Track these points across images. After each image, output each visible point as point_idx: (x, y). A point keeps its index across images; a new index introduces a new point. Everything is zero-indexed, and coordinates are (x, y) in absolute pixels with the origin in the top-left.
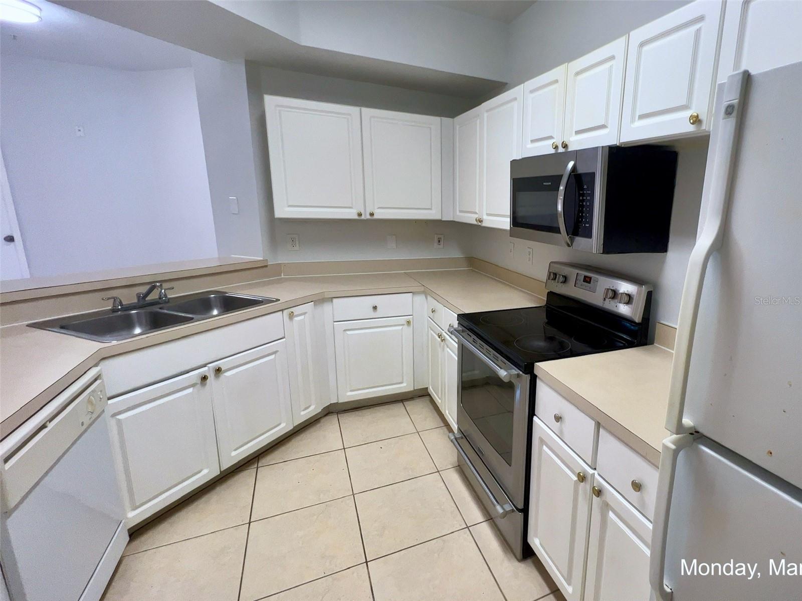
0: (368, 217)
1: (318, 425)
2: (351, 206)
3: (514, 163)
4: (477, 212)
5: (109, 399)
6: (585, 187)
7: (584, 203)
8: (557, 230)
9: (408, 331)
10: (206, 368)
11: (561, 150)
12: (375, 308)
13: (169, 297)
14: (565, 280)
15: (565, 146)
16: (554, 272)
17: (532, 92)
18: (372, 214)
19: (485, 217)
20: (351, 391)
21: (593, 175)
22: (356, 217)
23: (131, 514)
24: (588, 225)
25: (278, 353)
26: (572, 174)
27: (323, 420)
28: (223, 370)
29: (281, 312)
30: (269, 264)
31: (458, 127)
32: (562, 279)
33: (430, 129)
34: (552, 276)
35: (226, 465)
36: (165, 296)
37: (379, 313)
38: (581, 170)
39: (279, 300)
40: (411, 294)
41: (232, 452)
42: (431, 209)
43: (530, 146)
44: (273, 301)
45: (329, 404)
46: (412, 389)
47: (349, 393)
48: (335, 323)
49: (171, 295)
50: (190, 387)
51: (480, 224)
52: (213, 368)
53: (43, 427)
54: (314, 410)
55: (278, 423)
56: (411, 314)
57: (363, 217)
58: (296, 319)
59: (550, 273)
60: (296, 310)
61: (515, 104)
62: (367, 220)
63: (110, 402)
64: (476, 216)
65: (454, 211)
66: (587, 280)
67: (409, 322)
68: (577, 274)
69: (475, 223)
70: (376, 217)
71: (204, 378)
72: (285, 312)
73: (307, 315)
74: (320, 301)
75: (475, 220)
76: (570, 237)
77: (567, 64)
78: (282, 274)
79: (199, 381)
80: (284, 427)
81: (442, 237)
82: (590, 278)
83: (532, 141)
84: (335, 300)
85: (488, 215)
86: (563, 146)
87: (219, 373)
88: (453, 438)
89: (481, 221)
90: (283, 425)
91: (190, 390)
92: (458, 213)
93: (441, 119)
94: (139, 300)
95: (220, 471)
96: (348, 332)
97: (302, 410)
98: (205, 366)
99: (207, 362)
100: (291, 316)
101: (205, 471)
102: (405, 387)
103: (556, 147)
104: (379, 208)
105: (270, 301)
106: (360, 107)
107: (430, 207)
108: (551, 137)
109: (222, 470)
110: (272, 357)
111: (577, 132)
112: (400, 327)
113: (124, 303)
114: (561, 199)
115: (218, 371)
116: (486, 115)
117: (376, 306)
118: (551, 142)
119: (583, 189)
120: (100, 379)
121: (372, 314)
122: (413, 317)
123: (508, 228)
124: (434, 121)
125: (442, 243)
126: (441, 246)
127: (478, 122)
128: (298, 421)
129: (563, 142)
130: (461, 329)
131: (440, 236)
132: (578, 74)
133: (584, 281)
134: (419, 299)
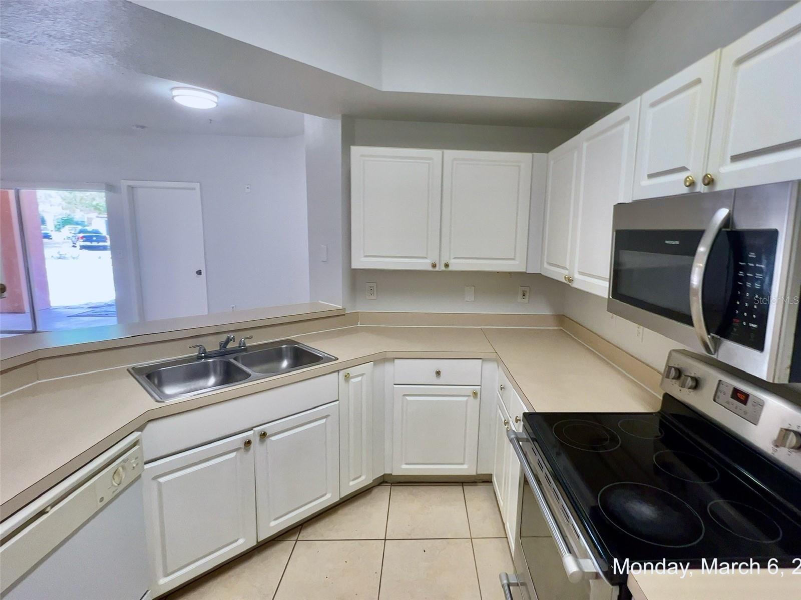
0: (443, 268)
1: (368, 497)
2: (425, 256)
3: (620, 209)
4: (568, 268)
5: (146, 463)
6: (752, 255)
7: (749, 285)
8: (687, 320)
9: (473, 403)
10: (251, 432)
11: (701, 188)
12: (438, 373)
13: (247, 345)
14: (697, 384)
15: (709, 182)
16: (676, 366)
17: (654, 105)
18: (447, 265)
19: (577, 276)
20: (407, 464)
21: (773, 235)
22: (431, 269)
23: (163, 581)
24: (755, 326)
25: (329, 418)
26: (723, 230)
27: (375, 491)
28: (268, 435)
29: (337, 373)
30: (347, 312)
31: (552, 162)
32: (690, 382)
33: (519, 167)
34: (673, 373)
35: (263, 536)
36: (244, 344)
37: (442, 380)
38: (743, 224)
39: (338, 359)
40: (481, 360)
41: (271, 522)
42: (513, 259)
43: (647, 182)
44: (331, 360)
45: (383, 474)
46: (474, 473)
47: (404, 466)
48: (395, 386)
49: (249, 344)
50: (235, 451)
51: (569, 283)
52: (259, 433)
53: (42, 513)
54: (364, 480)
55: (324, 493)
56: (480, 384)
57: (437, 269)
58: (353, 380)
59: (669, 368)
60: (352, 371)
61: (627, 126)
62: (442, 272)
63: (147, 466)
64: (566, 272)
65: (542, 263)
66: (740, 397)
67: (475, 394)
68: (720, 381)
69: (564, 281)
70: (451, 268)
71: (248, 443)
72: (341, 373)
73: (365, 376)
74: (381, 360)
75: (564, 278)
76: (713, 337)
77: (719, 50)
78: (359, 323)
79: (243, 446)
80: (329, 499)
81: (527, 289)
82: (747, 396)
83: (651, 176)
84: (396, 361)
85: (581, 273)
86: (706, 182)
87: (264, 437)
88: (505, 582)
89: (570, 281)
90: (328, 496)
91: (233, 455)
92: (546, 265)
93: (533, 155)
94: (220, 347)
95: (257, 541)
96: (408, 398)
97: (351, 479)
98: (251, 429)
99: (254, 425)
100: (347, 377)
101: (241, 541)
102: (465, 469)
103: (692, 184)
104: (455, 258)
105: (329, 359)
106: (442, 150)
107: (513, 257)
108: (683, 169)
109: (259, 541)
110: (323, 421)
111: (735, 158)
112: (465, 399)
113: (207, 351)
114: (700, 267)
115: (263, 435)
116: (585, 145)
117: (439, 371)
118: (682, 176)
119: (746, 259)
120: (139, 445)
121: (434, 379)
122: (481, 389)
123: (607, 296)
124: (523, 159)
125: (527, 294)
126: (526, 300)
127: (575, 155)
128: (345, 492)
129: (706, 175)
130: (526, 437)
131: (524, 289)
132: (740, 61)
133: (732, 397)
134: (490, 367)
